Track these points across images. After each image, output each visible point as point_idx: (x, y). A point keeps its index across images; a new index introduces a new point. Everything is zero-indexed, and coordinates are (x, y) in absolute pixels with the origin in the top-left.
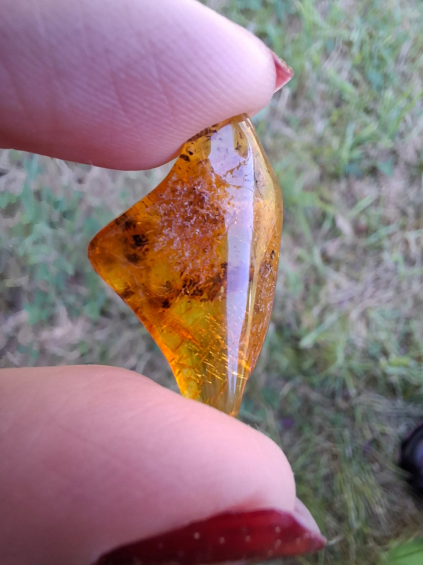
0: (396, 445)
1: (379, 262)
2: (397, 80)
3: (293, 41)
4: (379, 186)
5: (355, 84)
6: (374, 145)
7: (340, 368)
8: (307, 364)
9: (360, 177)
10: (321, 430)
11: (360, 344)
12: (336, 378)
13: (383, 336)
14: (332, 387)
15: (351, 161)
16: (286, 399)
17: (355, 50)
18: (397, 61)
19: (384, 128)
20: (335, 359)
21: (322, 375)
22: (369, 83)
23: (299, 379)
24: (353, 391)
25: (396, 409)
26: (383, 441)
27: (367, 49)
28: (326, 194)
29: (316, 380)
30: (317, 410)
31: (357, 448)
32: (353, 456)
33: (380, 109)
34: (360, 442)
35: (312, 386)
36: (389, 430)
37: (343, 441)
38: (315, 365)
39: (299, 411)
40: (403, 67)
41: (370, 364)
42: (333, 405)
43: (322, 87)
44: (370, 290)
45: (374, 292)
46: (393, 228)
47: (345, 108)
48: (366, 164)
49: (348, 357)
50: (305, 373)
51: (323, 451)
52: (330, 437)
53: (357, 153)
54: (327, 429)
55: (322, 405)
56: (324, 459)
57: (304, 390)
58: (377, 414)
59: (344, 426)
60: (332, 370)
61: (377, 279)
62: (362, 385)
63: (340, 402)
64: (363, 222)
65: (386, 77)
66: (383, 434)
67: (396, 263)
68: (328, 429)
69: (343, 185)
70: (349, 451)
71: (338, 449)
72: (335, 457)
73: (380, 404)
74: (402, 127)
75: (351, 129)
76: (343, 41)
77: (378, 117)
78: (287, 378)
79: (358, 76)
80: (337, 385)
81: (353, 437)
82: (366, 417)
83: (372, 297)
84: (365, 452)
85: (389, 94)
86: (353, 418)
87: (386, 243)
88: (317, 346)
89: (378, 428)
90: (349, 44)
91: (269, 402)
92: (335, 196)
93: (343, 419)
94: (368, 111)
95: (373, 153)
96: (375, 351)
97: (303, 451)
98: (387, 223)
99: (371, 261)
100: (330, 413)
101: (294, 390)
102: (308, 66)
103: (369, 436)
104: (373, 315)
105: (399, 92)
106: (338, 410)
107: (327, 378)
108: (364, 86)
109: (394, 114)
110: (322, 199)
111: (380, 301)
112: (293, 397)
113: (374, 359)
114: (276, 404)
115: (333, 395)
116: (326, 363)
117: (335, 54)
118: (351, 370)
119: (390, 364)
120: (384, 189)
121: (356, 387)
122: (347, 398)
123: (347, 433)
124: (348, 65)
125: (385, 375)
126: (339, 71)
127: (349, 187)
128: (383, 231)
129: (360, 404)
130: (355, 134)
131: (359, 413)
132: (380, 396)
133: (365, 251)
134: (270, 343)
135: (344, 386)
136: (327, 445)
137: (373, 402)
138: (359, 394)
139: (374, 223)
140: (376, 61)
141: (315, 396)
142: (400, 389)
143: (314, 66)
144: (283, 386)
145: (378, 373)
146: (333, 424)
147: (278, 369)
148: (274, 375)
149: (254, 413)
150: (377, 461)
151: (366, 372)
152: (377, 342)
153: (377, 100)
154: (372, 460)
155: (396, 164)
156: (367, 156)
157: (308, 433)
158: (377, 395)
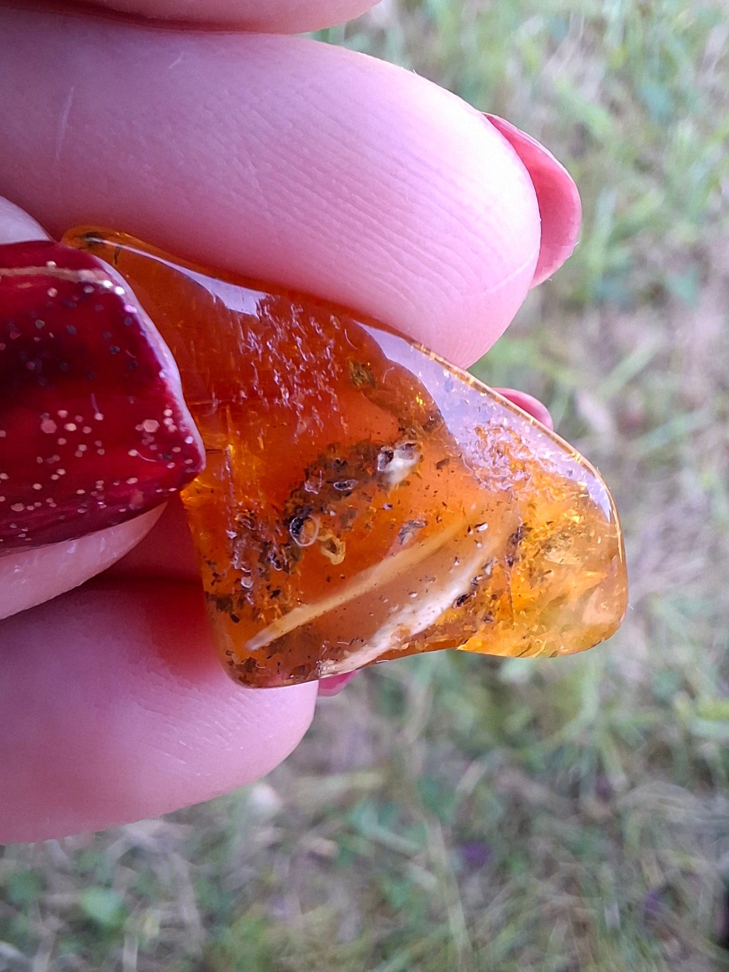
0: (715, 898)
1: (672, 494)
2: (701, 104)
3: (479, 15)
4: (670, 327)
5: (615, 109)
6: (659, 238)
7: (590, 728)
8: (517, 720)
9: (629, 307)
10: (549, 868)
11: (633, 673)
12: (581, 750)
13: (683, 655)
14: (572, 770)
15: (610, 273)
16: (471, 800)
17: (612, 38)
18: (701, 63)
19: (678, 204)
20: (578, 706)
21: (550, 744)
22: (644, 108)
23: (499, 755)
24: (618, 779)
25: (715, 817)
26: (686, 888)
27: (637, 37)
28: (555, 343)
29: (536, 753)
30: (541, 823)
31: (630, 907)
32: (623, 924)
33: (669, 165)
34: (637, 893)
35: (528, 770)
36: (700, 863)
37: (599, 891)
38: (534, 723)
39: (500, 827)
40: (713, 78)
41: (652, 717)
42: (576, 811)
43: (542, 114)
44: (654, 556)
45: (664, 559)
46: (701, 417)
47: (594, 161)
48: (641, 280)
49: (606, 704)
50: (513, 742)
51: (556, 915)
52: (570, 884)
53: (621, 255)
54: (561, 864)
55: (551, 812)
56: (558, 933)
57: (511, 779)
58: (673, 829)
59: (602, 858)
60: (572, 731)
61: (668, 531)
62: (638, 764)
63: (591, 804)
64: (637, 404)
65: (678, 98)
66: (688, 874)
67: (710, 494)
68: (565, 866)
69: (592, 324)
70: (612, 915)
71: (588, 912)
72: (581, 927)
73: (680, 806)
74: (713, 202)
75: (607, 204)
76: (586, 21)
77: (664, 180)
78: (473, 754)
79: (619, 92)
80: (584, 767)
81: (622, 881)
82: (648, 837)
83: (657, 569)
84: (648, 916)
85: (685, 133)
86: (619, 839)
87: (687, 451)
88: (538, 680)
89: (675, 860)
90: (599, 25)
91: (433, 808)
92: (575, 349)
93: (603, 845)
94: (643, 167)
95: (656, 255)
96: (664, 687)
97: (511, 917)
98: (686, 404)
99: (654, 490)
100: (570, 830)
101: (488, 780)
102: (511, 68)
103: (656, 879)
104: (662, 609)
105: (706, 129)
106: (588, 822)
107: (560, 750)
108: (633, 116)
109: (697, 173)
110: (546, 353)
111: (675, 580)
112: (487, 795)
113: (663, 704)
114: (449, 812)
115: (574, 791)
116: (560, 718)
117: (569, 47)
118: (615, 733)
119: (699, 714)
120: (679, 333)
121: (627, 769)
122: (605, 794)
123: (607, 873)
124: (596, 69)
125: (690, 739)
126: (579, 80)
127: (606, 330)
128: (682, 424)
129: (635, 808)
130: (615, 216)
131: (632, 827)
132: (679, 788)
133: (643, 468)
134: (434, 676)
135: (600, 769)
136: (564, 900)
137: (662, 801)
138: (632, 786)
139: (660, 406)
140: (656, 63)
141: (535, 792)
142: (722, 772)
143: (526, 70)
144: (464, 771)
145: (673, 736)
146: (577, 852)
147: (453, 734)
148: (445, 746)
149: (399, 833)
150: (674, 933)
151: (648, 734)
152: (670, 669)
153: (660, 143)
154: (664, 934)
155: (704, 280)
156: (640, 261)
157: (520, 876)
158: (673, 787)
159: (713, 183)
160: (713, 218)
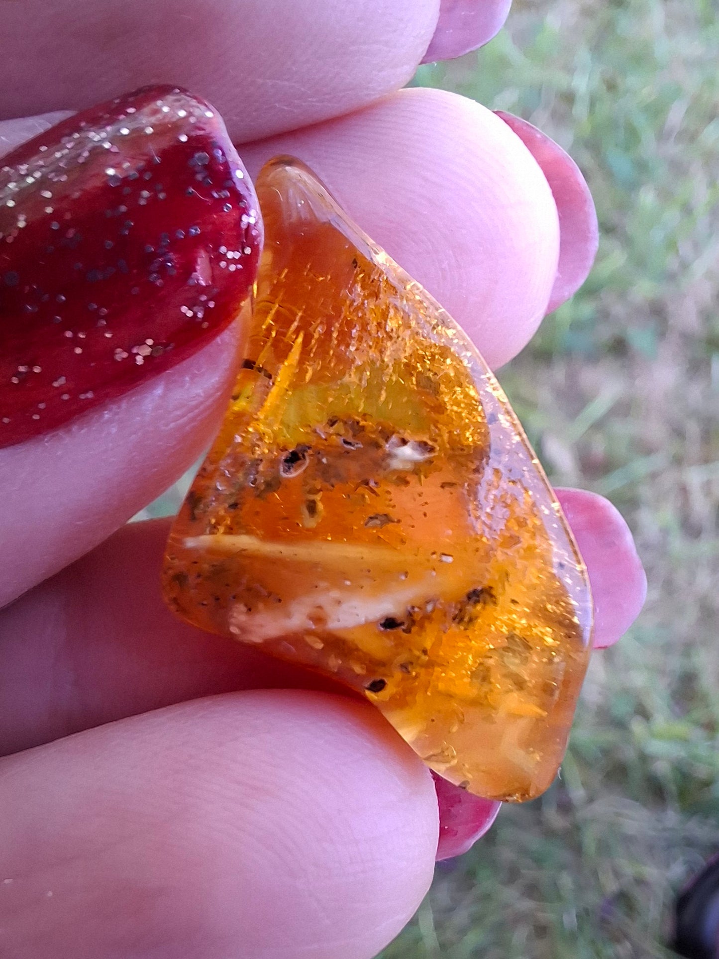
0: (664, 904)
2: (662, 173)
4: (631, 377)
6: (622, 295)
9: (593, 358)
10: (513, 875)
11: (592, 696)
13: (638, 679)
15: (577, 326)
17: (580, 110)
18: (662, 136)
19: (640, 263)
22: (609, 174)
24: (577, 793)
25: (665, 829)
26: (638, 895)
27: (604, 110)
28: (525, 390)
31: (587, 911)
32: (580, 928)
33: (632, 227)
34: (593, 899)
36: (651, 872)
37: (560, 898)
40: (673, 149)
41: (609, 736)
42: (539, 823)
46: (658, 461)
48: (605, 333)
51: (519, 918)
52: (532, 890)
53: (587, 309)
54: (523, 871)
56: (520, 936)
58: (628, 840)
59: (562, 867)
62: (596, 781)
63: (554, 818)
64: (599, 447)
65: (642, 166)
66: (640, 882)
67: (665, 531)
68: (529, 873)
69: (559, 373)
70: (570, 920)
71: (548, 916)
72: (541, 931)
73: (634, 820)
74: (671, 263)
76: (557, 94)
77: (627, 242)
79: (588, 161)
81: (580, 888)
82: (604, 848)
84: (603, 920)
85: (647, 198)
86: (578, 849)
87: (645, 492)
89: (629, 869)
90: (569, 98)
92: (544, 395)
93: (563, 855)
94: (609, 229)
95: (618, 310)
96: (622, 709)
97: (476, 920)
98: (645, 449)
100: (533, 840)
103: (611, 886)
105: (665, 195)
106: (550, 833)
108: (599, 180)
109: (658, 236)
113: (620, 725)
115: (538, 807)
117: (542, 117)
118: (577, 752)
119: (653, 735)
120: (637, 382)
121: (584, 784)
122: (566, 807)
123: (566, 881)
124: (567, 138)
125: (644, 758)
127: (572, 377)
128: (641, 467)
129: (593, 820)
131: (590, 839)
132: (634, 803)
135: (560, 784)
136: (526, 905)
137: (617, 814)
138: (591, 800)
139: (621, 449)
140: (621, 134)
142: (673, 788)
145: (629, 755)
146: (539, 861)
150: (626, 936)
151: (606, 752)
152: (626, 692)
153: (625, 206)
154: (617, 937)
155: (662, 334)
156: (604, 315)
157: (486, 882)
158: (627, 801)
159: (671, 245)
160: (671, 277)
